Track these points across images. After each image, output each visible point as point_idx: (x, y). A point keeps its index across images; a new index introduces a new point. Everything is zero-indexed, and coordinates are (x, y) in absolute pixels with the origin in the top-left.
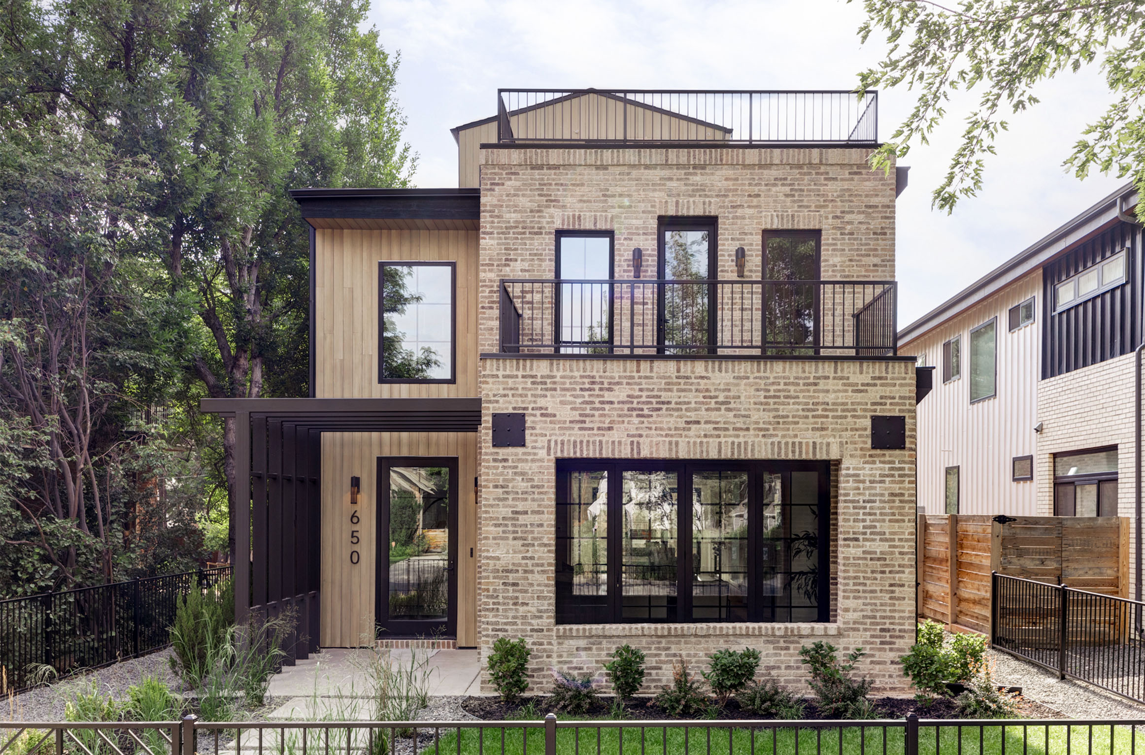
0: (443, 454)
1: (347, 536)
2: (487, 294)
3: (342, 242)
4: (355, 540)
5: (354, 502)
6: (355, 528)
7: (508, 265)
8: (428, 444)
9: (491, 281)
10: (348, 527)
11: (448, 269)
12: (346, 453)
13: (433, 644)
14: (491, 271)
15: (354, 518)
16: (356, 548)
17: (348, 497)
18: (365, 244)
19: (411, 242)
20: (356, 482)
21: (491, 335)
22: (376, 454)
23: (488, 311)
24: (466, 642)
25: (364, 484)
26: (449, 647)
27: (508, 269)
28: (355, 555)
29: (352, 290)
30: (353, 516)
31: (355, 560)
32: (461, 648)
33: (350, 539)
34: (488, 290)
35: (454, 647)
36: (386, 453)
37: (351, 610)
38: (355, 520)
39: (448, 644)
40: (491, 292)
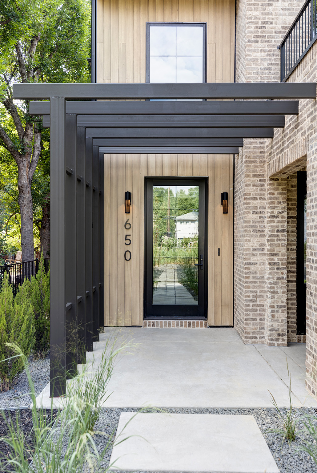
0: (196, 175)
1: (121, 239)
2: (253, 30)
3: (117, 7)
4: (128, 242)
5: (127, 212)
6: (128, 232)
7: (271, 5)
8: (185, 167)
9: (256, 18)
10: (122, 232)
11: (200, 29)
12: (121, 173)
13: (190, 324)
14: (256, 9)
15: (127, 225)
16: (128, 248)
17: (122, 208)
18: (135, 9)
19: (171, 8)
20: (128, 196)
21: (256, 64)
22: (144, 174)
23: (253, 44)
24: (215, 322)
25: (135, 197)
26: (202, 326)
27: (270, 8)
28: (128, 254)
29: (125, 45)
30: (126, 223)
31: (128, 258)
32: (210, 327)
33: (124, 241)
34: (253, 26)
35: (206, 326)
36: (152, 174)
37: (125, 296)
38: (128, 226)
39: (201, 323)
40: (256, 27)
